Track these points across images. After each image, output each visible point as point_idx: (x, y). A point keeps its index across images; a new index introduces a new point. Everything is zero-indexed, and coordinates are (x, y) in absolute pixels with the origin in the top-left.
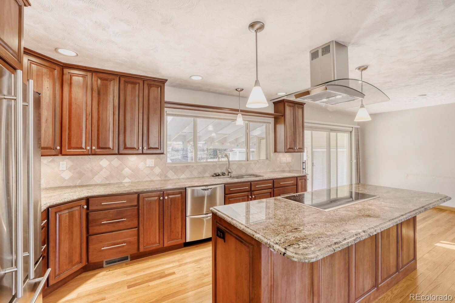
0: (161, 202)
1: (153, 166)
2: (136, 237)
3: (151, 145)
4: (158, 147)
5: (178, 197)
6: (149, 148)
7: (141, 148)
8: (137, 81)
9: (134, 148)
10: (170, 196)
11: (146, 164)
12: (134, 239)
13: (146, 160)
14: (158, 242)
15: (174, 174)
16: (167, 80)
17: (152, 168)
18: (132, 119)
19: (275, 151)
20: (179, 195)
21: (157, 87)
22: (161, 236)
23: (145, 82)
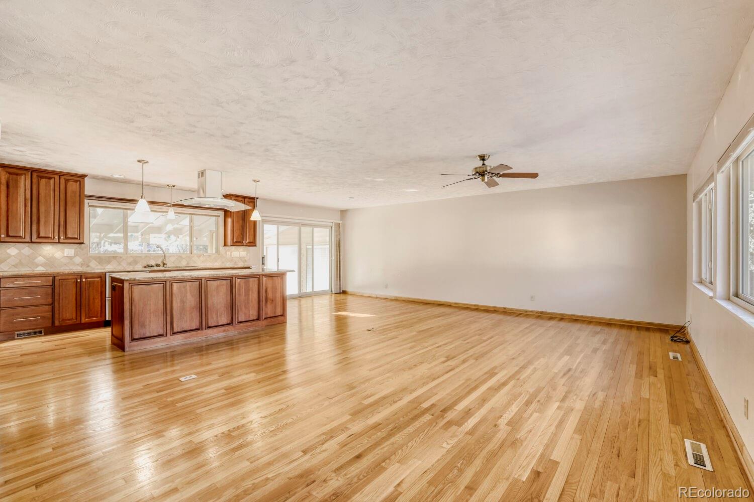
0: (78, 285)
1: (73, 255)
2: (51, 313)
3: (69, 236)
4: (77, 237)
5: (98, 282)
6: (66, 238)
7: (57, 237)
8: (53, 176)
9: (49, 238)
10: (89, 280)
11: (64, 253)
12: (49, 315)
13: (63, 250)
14: (74, 318)
15: (98, 264)
16: (87, 175)
17: (71, 258)
18: (47, 212)
19: (225, 245)
20: (99, 279)
21: (76, 181)
22: (79, 314)
23: (61, 177)
